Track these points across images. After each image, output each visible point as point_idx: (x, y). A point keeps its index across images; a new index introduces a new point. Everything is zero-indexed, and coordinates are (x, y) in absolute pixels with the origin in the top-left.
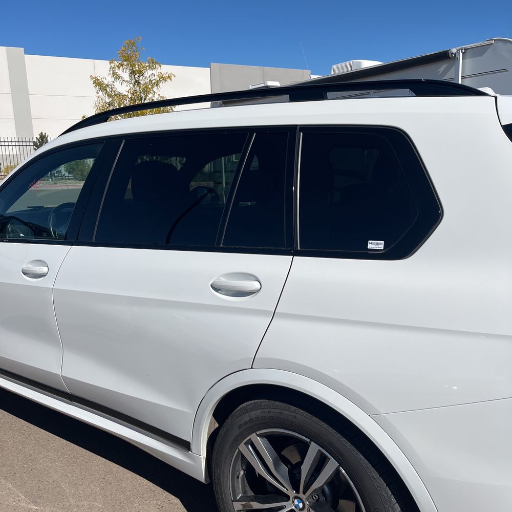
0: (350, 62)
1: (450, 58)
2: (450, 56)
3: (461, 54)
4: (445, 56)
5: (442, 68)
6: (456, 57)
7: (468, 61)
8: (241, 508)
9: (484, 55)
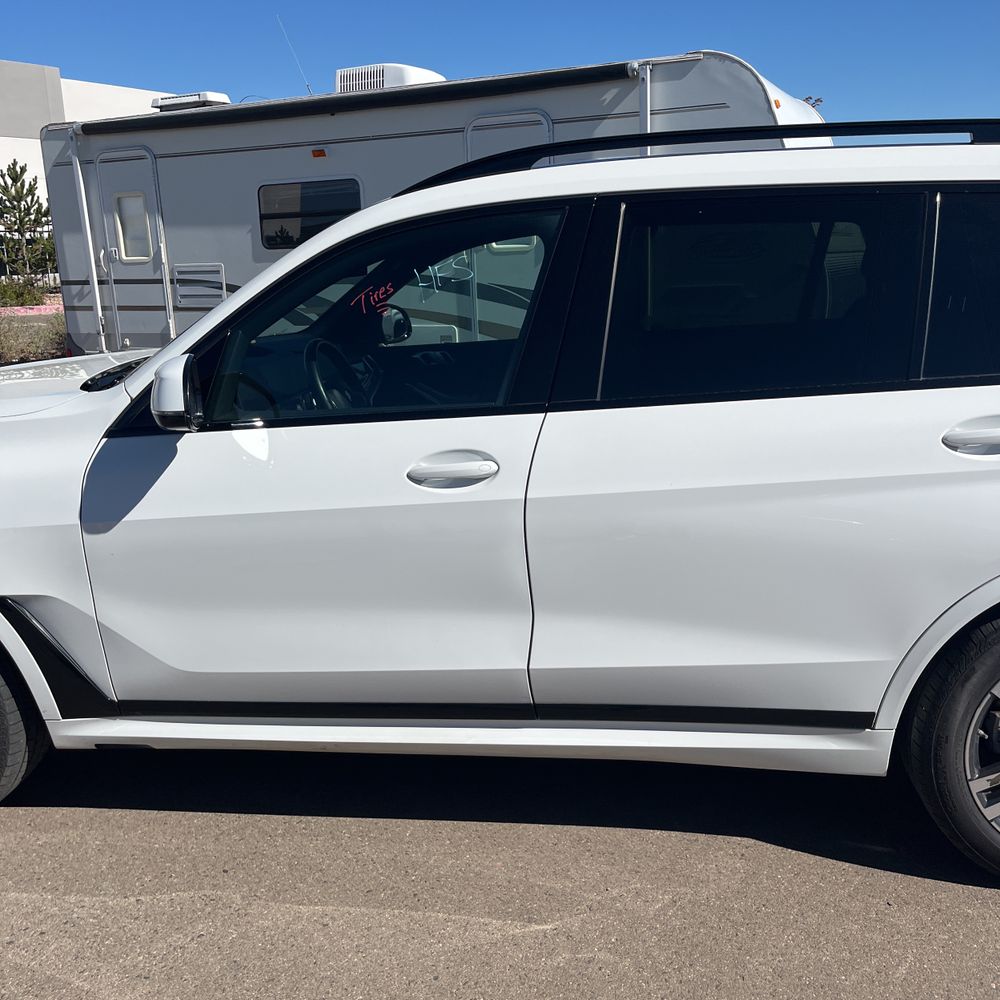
0: (379, 66)
1: (628, 76)
2: (630, 74)
3: (649, 71)
4: (617, 74)
5: (610, 92)
6: (641, 76)
7: (659, 85)
8: (987, 786)
9: (687, 76)
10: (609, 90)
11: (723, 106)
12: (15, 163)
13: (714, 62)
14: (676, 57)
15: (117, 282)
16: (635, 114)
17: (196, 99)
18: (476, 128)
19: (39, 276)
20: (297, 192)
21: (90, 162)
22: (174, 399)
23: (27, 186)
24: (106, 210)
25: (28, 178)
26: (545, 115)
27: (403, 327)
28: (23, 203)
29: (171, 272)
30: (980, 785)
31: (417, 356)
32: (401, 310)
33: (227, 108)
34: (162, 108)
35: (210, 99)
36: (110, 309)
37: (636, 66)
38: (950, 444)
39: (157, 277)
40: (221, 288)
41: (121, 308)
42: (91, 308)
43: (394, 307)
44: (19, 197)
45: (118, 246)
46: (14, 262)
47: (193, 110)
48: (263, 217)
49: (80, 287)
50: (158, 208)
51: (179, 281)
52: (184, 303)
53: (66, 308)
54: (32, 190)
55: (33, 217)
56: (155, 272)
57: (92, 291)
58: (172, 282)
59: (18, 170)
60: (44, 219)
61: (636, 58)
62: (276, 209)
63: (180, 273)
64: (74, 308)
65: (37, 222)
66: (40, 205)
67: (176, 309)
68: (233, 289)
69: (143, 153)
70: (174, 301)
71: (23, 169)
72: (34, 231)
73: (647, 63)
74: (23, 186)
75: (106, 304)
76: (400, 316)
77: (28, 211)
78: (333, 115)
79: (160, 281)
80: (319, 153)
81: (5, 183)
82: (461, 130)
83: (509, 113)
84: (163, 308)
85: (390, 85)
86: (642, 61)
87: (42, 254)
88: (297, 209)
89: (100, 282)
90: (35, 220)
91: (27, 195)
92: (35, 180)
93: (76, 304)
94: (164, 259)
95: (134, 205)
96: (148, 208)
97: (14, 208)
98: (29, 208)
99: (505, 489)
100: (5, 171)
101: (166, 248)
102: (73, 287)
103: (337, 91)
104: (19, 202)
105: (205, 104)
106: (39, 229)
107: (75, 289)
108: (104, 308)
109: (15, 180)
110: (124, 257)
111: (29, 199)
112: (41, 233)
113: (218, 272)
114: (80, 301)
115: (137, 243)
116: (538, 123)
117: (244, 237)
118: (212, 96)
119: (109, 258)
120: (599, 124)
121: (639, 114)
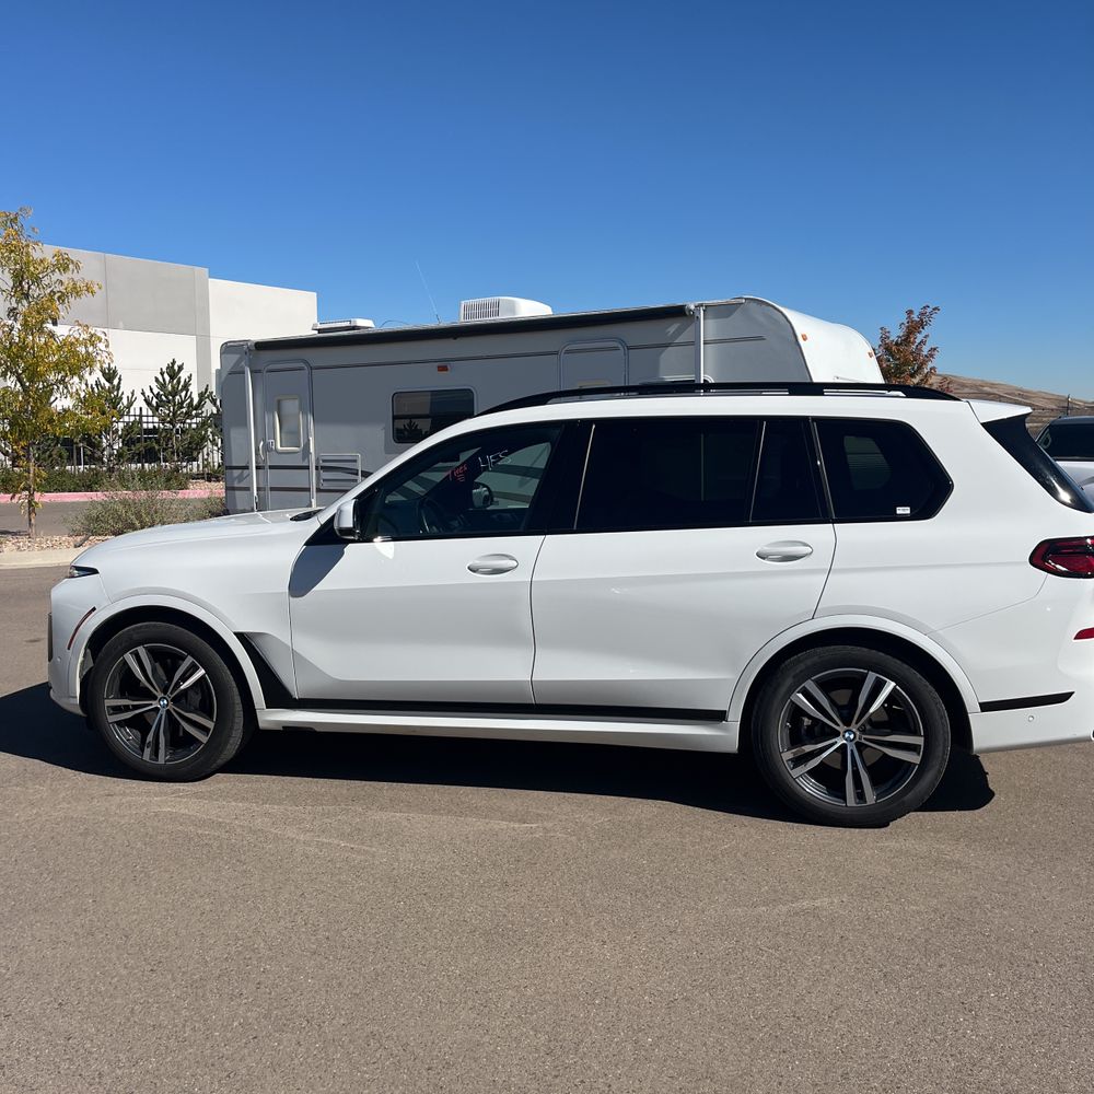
1: (686, 315)
2: (687, 313)
3: (702, 311)
4: (678, 312)
5: (672, 327)
6: (697, 314)
7: (711, 322)
8: (791, 756)
9: (732, 317)
10: (673, 324)
11: (760, 338)
12: (174, 362)
13: (752, 304)
14: (715, 301)
15: (271, 467)
16: (692, 343)
17: (347, 324)
18: (568, 352)
19: (184, 464)
20: (428, 398)
21: (259, 371)
22: (348, 521)
23: (182, 383)
24: (268, 409)
25: (183, 376)
26: (622, 342)
27: (489, 499)
28: (178, 397)
29: (317, 460)
30: (787, 756)
31: (495, 516)
32: (489, 489)
33: (370, 331)
34: (320, 331)
35: (359, 324)
36: (264, 489)
37: (692, 307)
38: (761, 556)
39: (305, 464)
40: (357, 474)
41: (272, 489)
42: (248, 489)
43: (484, 486)
44: (175, 393)
45: (275, 439)
46: (164, 450)
47: (346, 333)
48: (395, 418)
49: (240, 471)
50: (311, 408)
51: (322, 468)
52: (326, 486)
53: (227, 489)
54: (186, 386)
55: (184, 410)
56: (304, 460)
57: (250, 475)
58: (317, 468)
59: (176, 368)
60: (194, 412)
61: (692, 302)
62: (406, 411)
63: (324, 461)
64: (234, 489)
65: (188, 415)
66: (192, 400)
67: (318, 490)
68: (366, 475)
69: (302, 365)
70: (318, 483)
71: (181, 368)
72: (184, 423)
73: (702, 305)
74: (179, 382)
75: (261, 486)
76: (487, 493)
77: (181, 405)
78: (455, 339)
79: (308, 468)
80: (443, 369)
81: (164, 380)
82: (556, 353)
83: (603, 339)
84: (308, 490)
85: (504, 316)
86: (697, 303)
87: (190, 443)
88: (427, 412)
89: (257, 468)
90: (186, 413)
91: (182, 391)
92: (190, 377)
93: (236, 485)
94: (312, 450)
95: (291, 406)
96: (302, 409)
97: (169, 402)
98: (183, 402)
99: (519, 577)
100: (164, 370)
101: (315, 441)
102: (235, 471)
103: (461, 320)
104: (174, 397)
105: (354, 328)
106: (188, 421)
107: (236, 473)
108: (258, 489)
109: (172, 378)
110: (279, 447)
111: (183, 394)
112: (190, 424)
113: (355, 461)
114: (239, 482)
115: (291, 436)
116: (616, 349)
117: (379, 433)
118: (360, 322)
119: (267, 448)
120: (663, 351)
121: (695, 343)
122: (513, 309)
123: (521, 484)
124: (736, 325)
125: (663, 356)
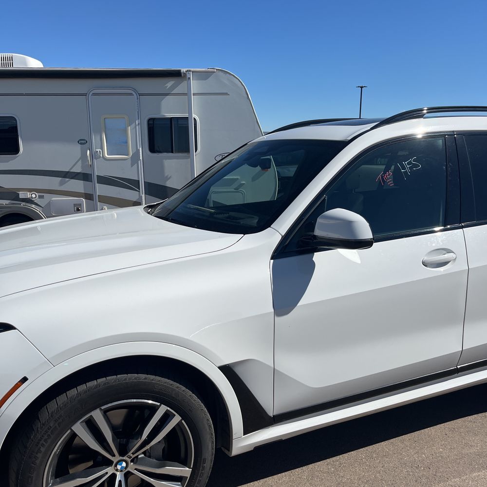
0: (9, 55)
1: (180, 76)
2: (182, 75)
3: (191, 74)
4: (176, 74)
5: (170, 83)
6: (188, 76)
7: (194, 81)
9: (209, 79)
10: (170, 81)
11: (226, 94)
13: (221, 73)
14: (204, 69)
16: (185, 94)
18: (94, 94)
26: (135, 90)
37: (184, 71)
61: (184, 68)
73: (192, 71)
82: (85, 95)
83: (113, 88)
86: (189, 69)
116: (131, 94)
120: (165, 98)
121: (187, 94)
122: (25, 62)
123: (61, 184)
124: (210, 85)
125: (163, 101)
